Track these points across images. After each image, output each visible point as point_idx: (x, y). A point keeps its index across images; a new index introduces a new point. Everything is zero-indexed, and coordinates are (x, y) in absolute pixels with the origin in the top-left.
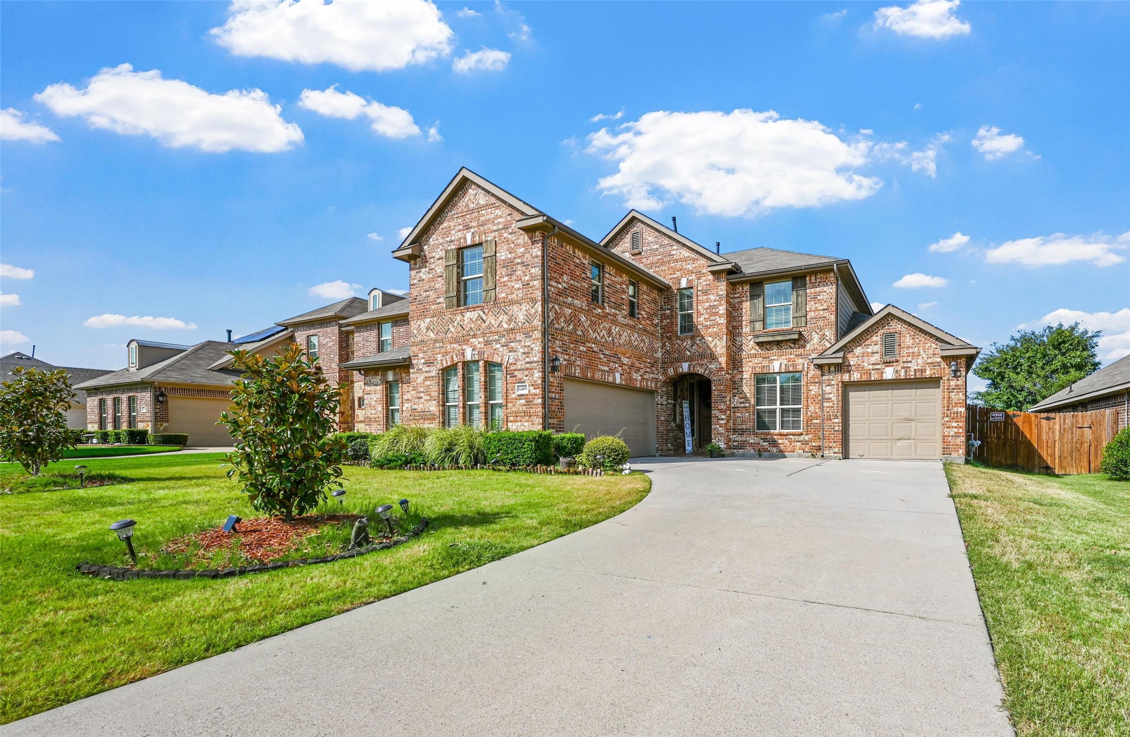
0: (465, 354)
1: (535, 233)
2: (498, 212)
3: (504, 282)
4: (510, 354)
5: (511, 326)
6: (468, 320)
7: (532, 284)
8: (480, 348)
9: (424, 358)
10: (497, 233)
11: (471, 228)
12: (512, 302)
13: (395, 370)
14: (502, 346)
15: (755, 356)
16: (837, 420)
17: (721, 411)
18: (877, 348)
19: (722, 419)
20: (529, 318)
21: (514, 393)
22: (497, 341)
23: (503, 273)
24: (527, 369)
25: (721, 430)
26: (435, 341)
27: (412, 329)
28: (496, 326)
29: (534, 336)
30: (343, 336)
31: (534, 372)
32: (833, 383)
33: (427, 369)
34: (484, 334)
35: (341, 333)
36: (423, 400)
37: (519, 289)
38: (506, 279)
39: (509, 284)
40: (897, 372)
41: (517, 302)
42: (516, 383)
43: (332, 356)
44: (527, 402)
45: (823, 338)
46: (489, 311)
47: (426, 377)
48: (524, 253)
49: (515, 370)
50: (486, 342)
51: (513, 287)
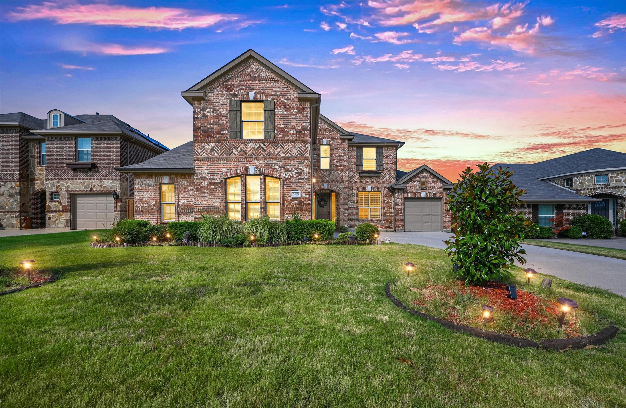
0: (248, 170)
1: (306, 102)
2: (277, 84)
3: (281, 128)
4: (287, 173)
5: (287, 156)
6: (250, 148)
7: (303, 132)
8: (261, 167)
9: (208, 170)
10: (275, 97)
11: (253, 89)
12: (288, 141)
13: (170, 176)
14: (280, 167)
15: (359, 182)
16: (402, 214)
17: (345, 209)
18: (418, 183)
19: (346, 213)
20: (301, 152)
21: (289, 197)
22: (275, 164)
23: (281, 122)
24: (299, 183)
25: (345, 218)
26: (220, 159)
27: (195, 148)
28: (275, 155)
29: (305, 164)
30: (23, 143)
31: (305, 185)
32: (400, 197)
33: (212, 177)
34: (264, 158)
35: (21, 139)
36: (206, 199)
37: (293, 134)
38: (283, 126)
39: (285, 130)
40: (426, 194)
41: (291, 142)
42: (291, 191)
43: (10, 157)
44: (299, 202)
45: (390, 176)
46: (269, 144)
47: (210, 183)
48: (297, 113)
49: (291, 183)
50: (267, 163)
51: (288, 132)
